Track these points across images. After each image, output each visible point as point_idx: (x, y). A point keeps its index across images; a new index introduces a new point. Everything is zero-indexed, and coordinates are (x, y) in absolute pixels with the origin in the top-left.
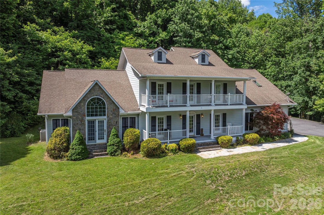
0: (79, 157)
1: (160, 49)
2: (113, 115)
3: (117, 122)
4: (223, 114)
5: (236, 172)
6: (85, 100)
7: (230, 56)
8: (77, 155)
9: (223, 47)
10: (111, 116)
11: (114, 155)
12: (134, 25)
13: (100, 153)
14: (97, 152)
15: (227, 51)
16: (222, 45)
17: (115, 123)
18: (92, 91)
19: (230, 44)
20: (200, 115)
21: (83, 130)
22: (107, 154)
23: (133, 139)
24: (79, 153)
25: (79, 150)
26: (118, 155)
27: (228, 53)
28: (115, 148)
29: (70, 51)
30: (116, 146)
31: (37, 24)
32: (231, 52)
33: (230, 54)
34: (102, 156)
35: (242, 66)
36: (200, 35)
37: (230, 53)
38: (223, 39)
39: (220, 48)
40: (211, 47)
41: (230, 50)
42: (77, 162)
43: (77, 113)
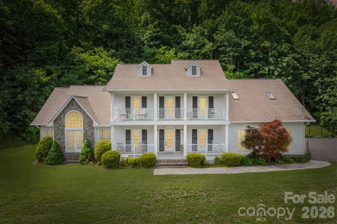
0: (52, 162)
1: (145, 63)
2: (89, 127)
3: (92, 134)
4: (208, 130)
5: (175, 193)
6: (64, 113)
7: (284, 64)
8: (50, 160)
9: (277, 54)
10: (87, 128)
11: (82, 164)
12: (183, 38)
13: (74, 161)
14: (72, 159)
15: (281, 59)
16: (276, 52)
17: (91, 134)
18: (71, 105)
19: (285, 50)
20: (180, 130)
21: (63, 139)
22: (78, 162)
23: (101, 150)
24: (52, 159)
25: (53, 156)
26: (85, 164)
27: (282, 60)
28: (84, 157)
29: (105, 69)
30: (85, 155)
31: (82, 47)
32: (286, 59)
33: (285, 62)
34: (74, 163)
35: (303, 75)
36: (247, 43)
37: (284, 60)
38: (276, 45)
39: (273, 56)
40: (261, 55)
41: (285, 57)
42: (51, 166)
43: (58, 125)
